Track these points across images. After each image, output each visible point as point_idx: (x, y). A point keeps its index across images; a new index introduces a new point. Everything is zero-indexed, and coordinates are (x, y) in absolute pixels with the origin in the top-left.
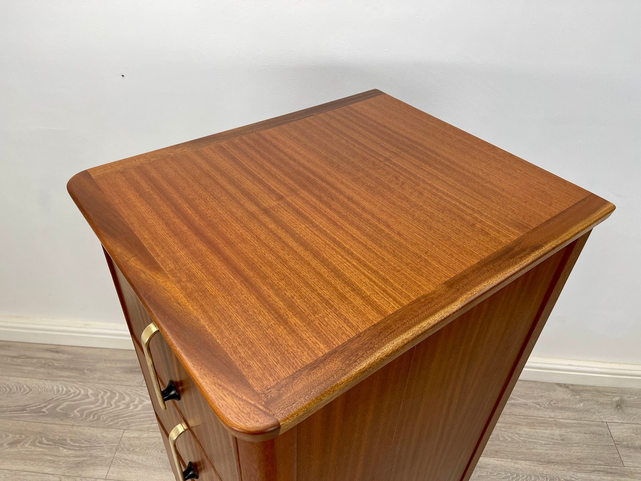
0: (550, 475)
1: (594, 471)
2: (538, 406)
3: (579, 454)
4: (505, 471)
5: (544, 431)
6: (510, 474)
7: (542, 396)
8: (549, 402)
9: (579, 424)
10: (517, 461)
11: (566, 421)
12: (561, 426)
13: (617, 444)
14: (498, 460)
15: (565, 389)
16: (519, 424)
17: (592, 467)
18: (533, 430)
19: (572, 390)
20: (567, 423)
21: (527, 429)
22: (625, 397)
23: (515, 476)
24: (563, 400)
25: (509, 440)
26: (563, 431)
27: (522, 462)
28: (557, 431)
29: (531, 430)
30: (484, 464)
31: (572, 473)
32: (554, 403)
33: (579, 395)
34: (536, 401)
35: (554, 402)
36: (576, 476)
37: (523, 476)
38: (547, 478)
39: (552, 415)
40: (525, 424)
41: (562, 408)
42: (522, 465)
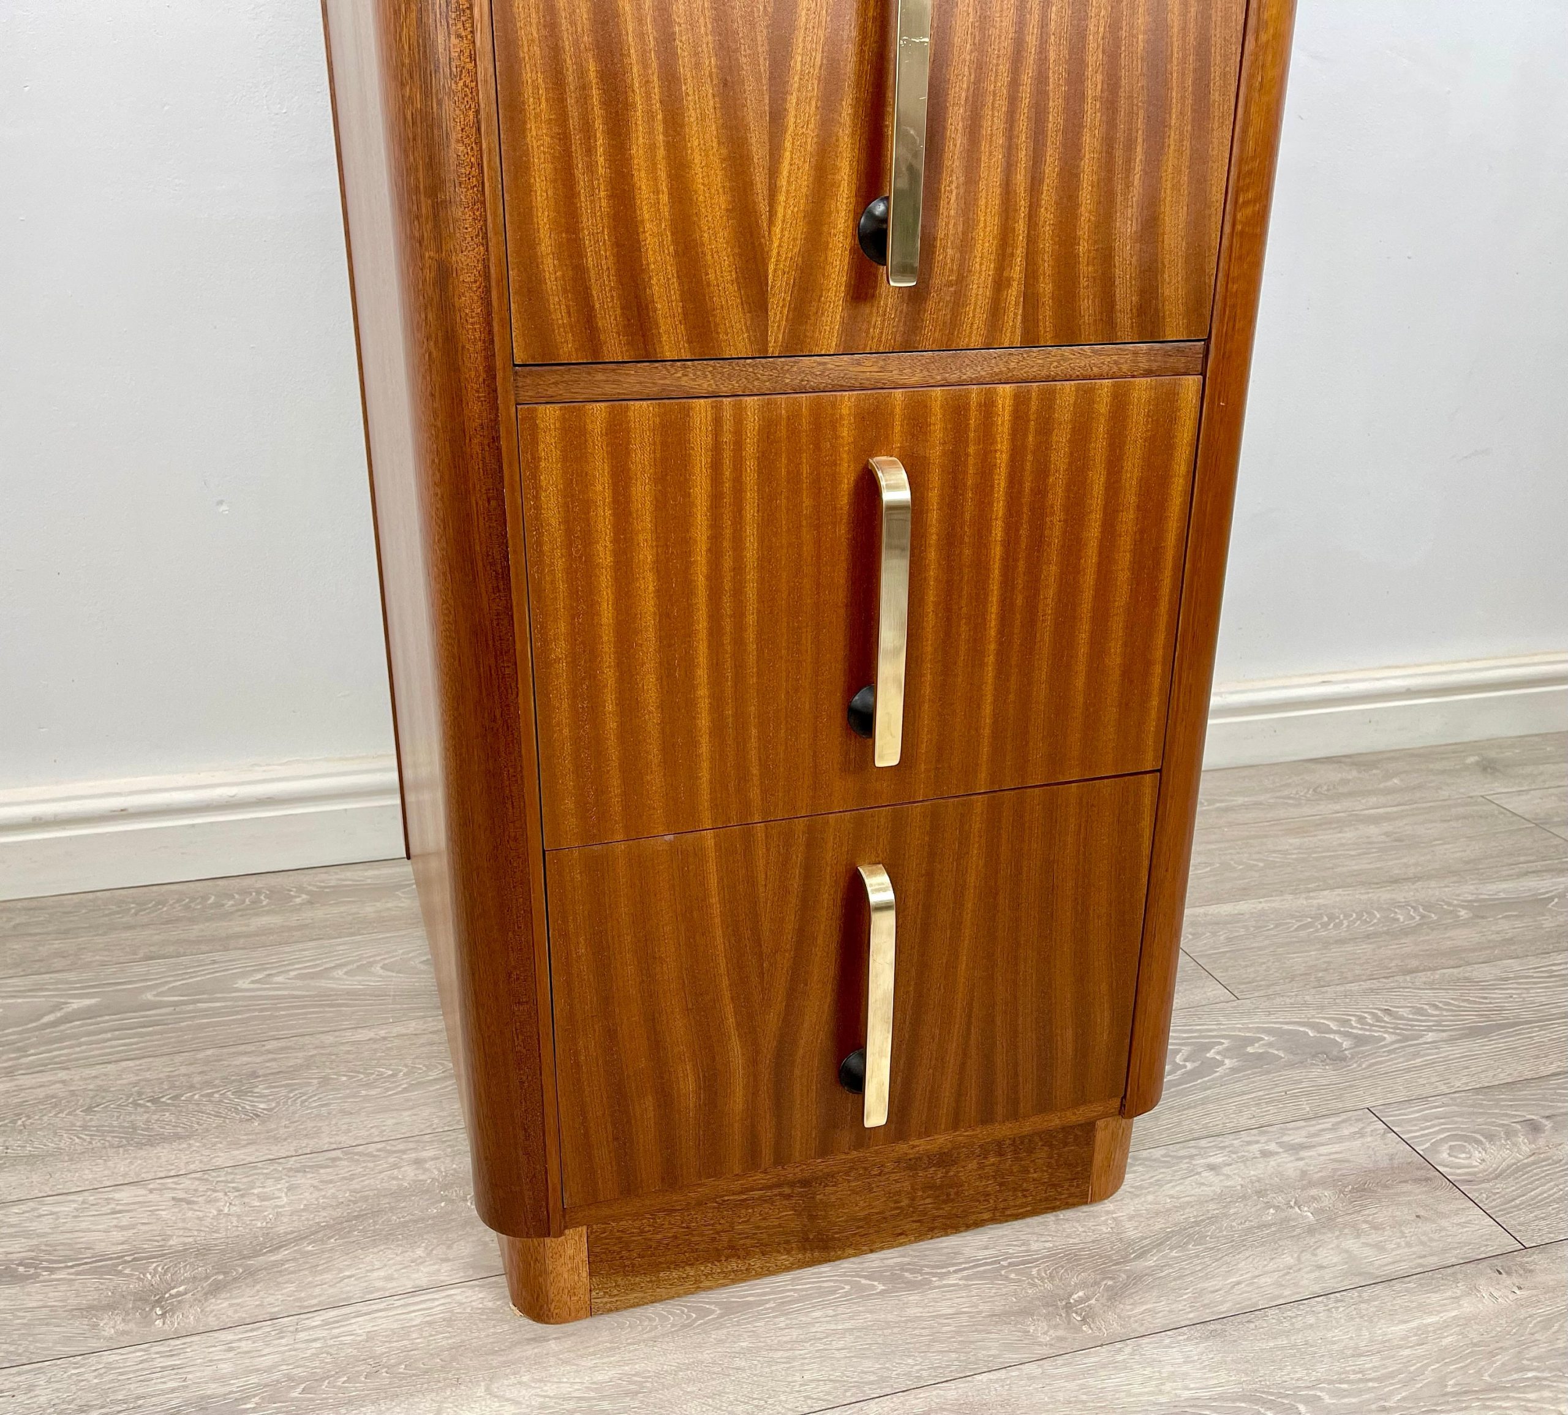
0: (1416, 901)
1: (1527, 873)
2: (1291, 801)
3: (1458, 855)
4: (1293, 917)
5: (1340, 835)
6: (1309, 920)
7: (1288, 785)
8: (1314, 790)
9: (1417, 809)
10: (1311, 894)
11: (1381, 811)
12: (1375, 820)
13: (1540, 824)
14: (1260, 902)
15: (1336, 765)
16: (1266, 836)
17: (1513, 869)
18: (1310, 839)
19: (1353, 764)
20: (1387, 813)
21: (1295, 841)
22: (1493, 754)
23: (1326, 919)
24: (1345, 782)
25: (1261, 864)
26: (1386, 827)
27: (1326, 893)
28: (1373, 830)
29: (1306, 840)
30: (1227, 915)
31: (1472, 887)
32: (1328, 790)
33: (1377, 768)
34: (1278, 794)
35: (1325, 788)
36: (1490, 890)
37: (1347, 916)
38: (1412, 907)
39: (1338, 807)
40: (1280, 833)
41: (1351, 794)
42: (1327, 898)
